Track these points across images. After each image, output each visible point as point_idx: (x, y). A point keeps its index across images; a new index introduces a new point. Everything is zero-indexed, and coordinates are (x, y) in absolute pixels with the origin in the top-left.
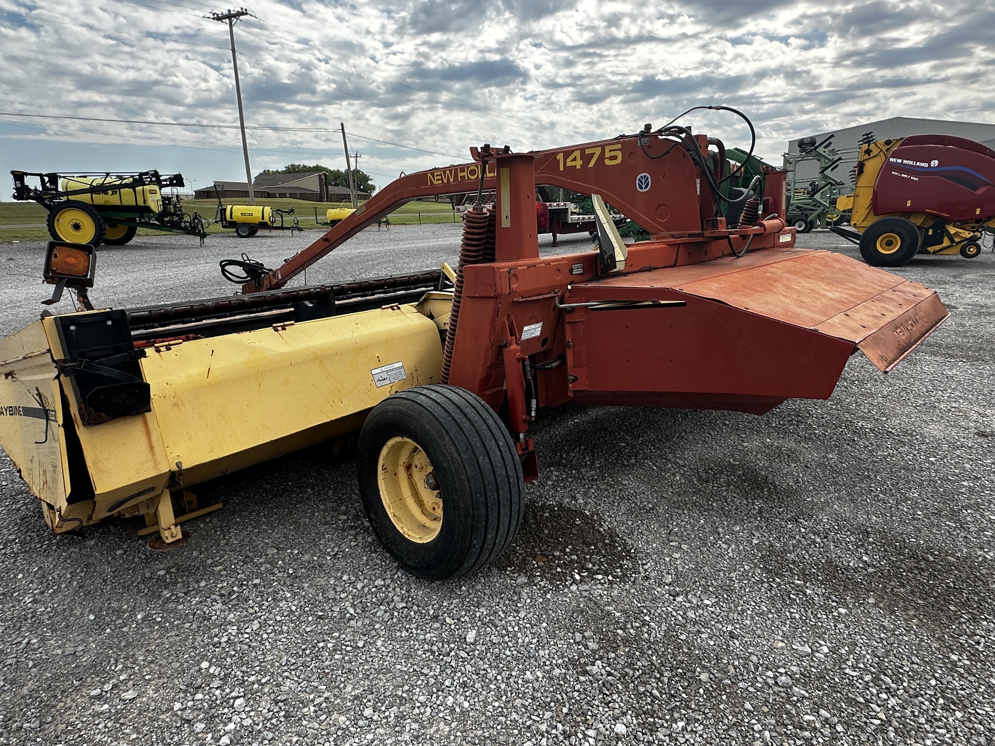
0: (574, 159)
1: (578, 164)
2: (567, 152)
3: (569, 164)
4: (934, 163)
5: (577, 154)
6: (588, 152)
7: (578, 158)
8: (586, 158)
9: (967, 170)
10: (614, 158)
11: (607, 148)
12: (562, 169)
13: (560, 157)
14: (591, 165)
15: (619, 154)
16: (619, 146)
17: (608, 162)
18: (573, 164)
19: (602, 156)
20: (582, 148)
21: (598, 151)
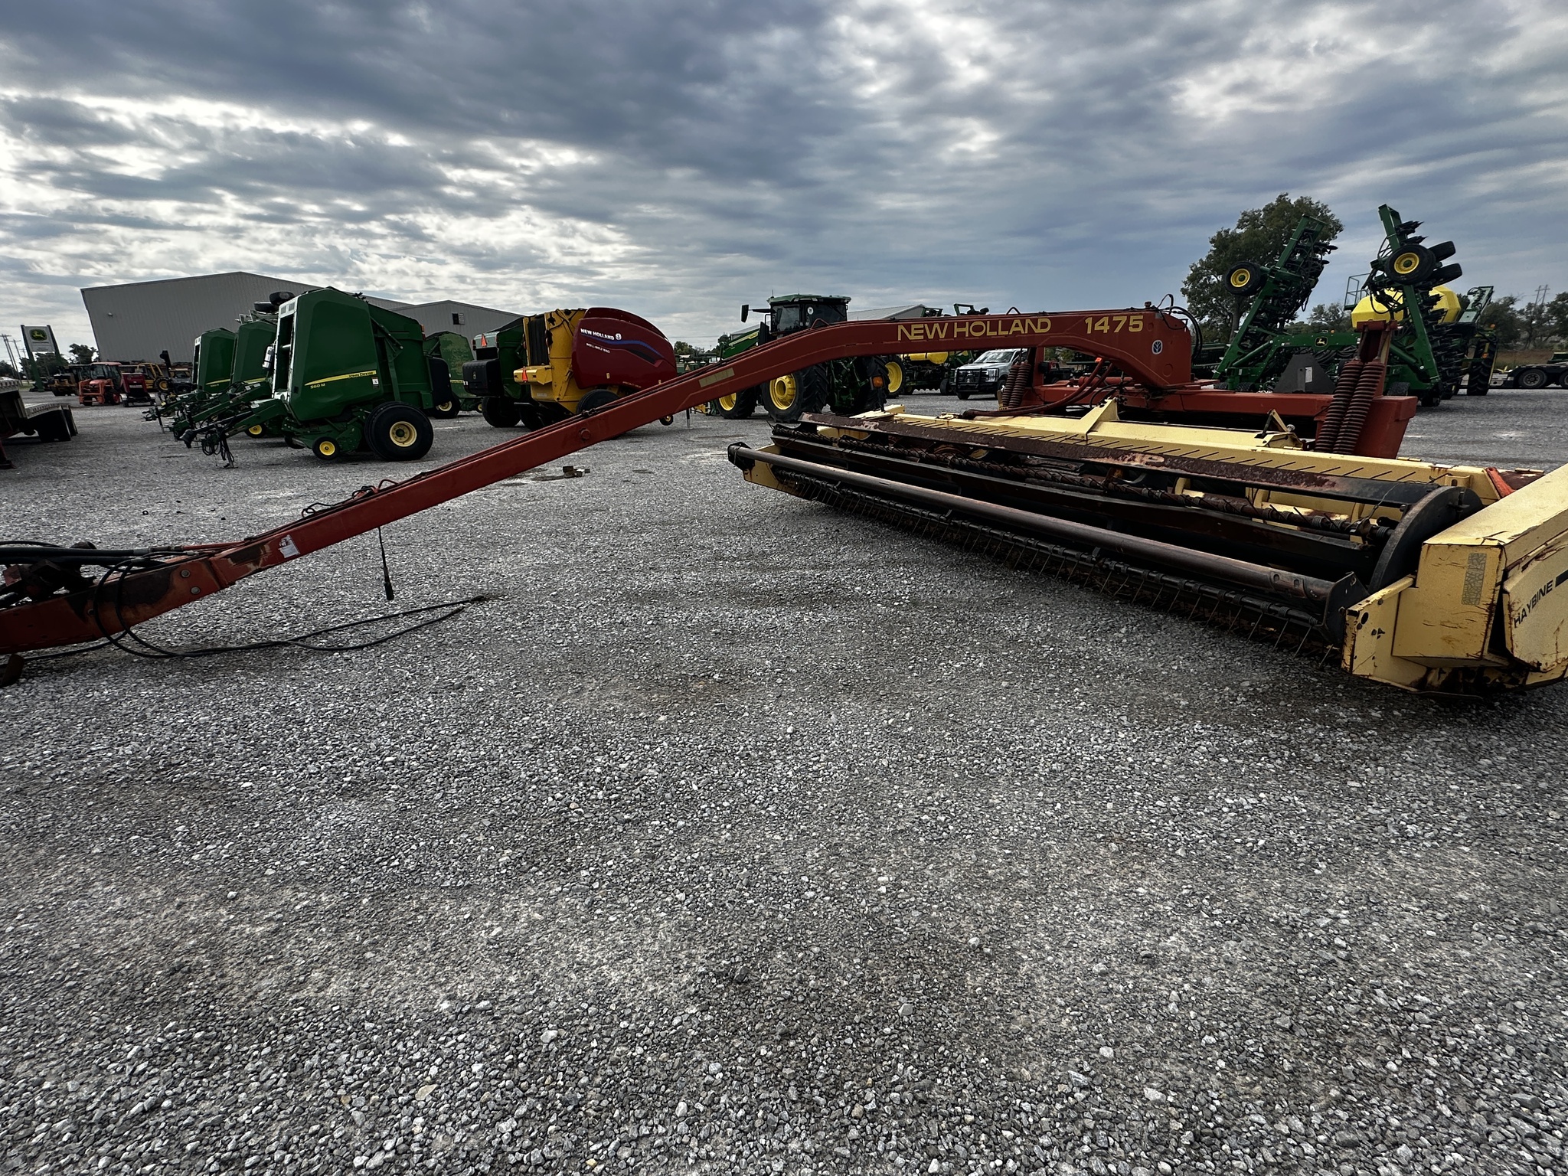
0: (1103, 324)
1: (1106, 329)
2: (1097, 316)
3: (1097, 328)
4: (619, 336)
5: (1106, 320)
6: (1115, 319)
7: (1106, 323)
8: (1113, 325)
9: (642, 343)
10: (1137, 326)
11: (1132, 318)
12: (1089, 332)
13: (1089, 321)
14: (1117, 331)
15: (1141, 324)
16: (1142, 317)
17: (1131, 329)
18: (1101, 328)
19: (1127, 324)
20: (1110, 314)
21: (1124, 319)
